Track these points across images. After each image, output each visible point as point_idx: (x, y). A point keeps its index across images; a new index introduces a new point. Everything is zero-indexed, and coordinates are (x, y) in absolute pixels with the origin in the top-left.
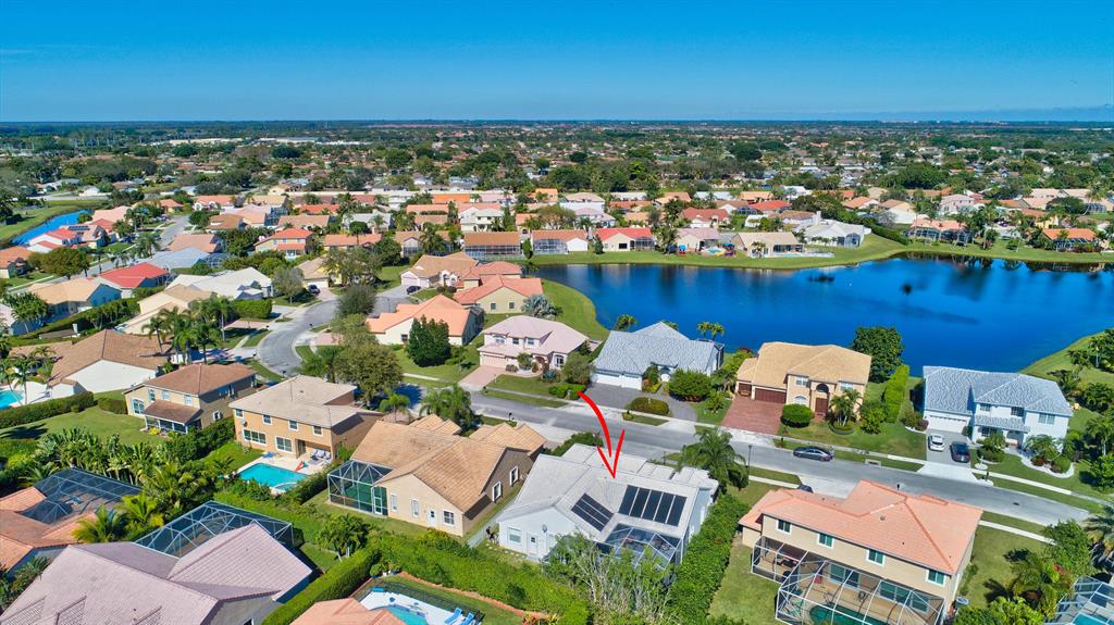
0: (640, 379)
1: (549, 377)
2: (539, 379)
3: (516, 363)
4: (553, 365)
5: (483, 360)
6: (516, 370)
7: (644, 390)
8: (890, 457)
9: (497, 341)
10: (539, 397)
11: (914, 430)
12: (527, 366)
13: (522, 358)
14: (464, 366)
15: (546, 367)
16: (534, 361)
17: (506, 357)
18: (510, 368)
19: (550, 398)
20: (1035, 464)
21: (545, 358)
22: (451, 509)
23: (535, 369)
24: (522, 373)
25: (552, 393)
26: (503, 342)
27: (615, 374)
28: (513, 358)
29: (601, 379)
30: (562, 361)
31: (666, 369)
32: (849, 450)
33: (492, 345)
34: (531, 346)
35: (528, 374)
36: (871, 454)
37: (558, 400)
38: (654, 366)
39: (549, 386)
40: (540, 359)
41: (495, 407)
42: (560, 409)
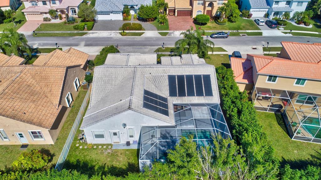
0: (121, 14)
1: (71, 21)
2: (65, 23)
3: (48, 16)
4: (70, 14)
5: (28, 17)
6: (50, 20)
7: (124, 20)
8: (247, 31)
9: (33, 4)
10: (69, 32)
11: (246, 19)
12: (56, 17)
13: (51, 12)
14: (17, 22)
15: (67, 15)
16: (59, 13)
17: (41, 13)
18: (46, 19)
19: (76, 32)
20: (298, 24)
21: (65, 10)
22: (37, 129)
23: (61, 18)
24: (53, 21)
25: (76, 28)
26: (36, 5)
27: (107, 13)
28: (46, 13)
29: (100, 18)
30: (75, 12)
31: (132, 7)
32: (230, 31)
33: (30, 7)
34: (54, 5)
35: (58, 21)
36: (240, 31)
37: (81, 32)
38: (126, 6)
39: (72, 25)
40: (62, 12)
41: (45, 42)
42: (85, 36)
